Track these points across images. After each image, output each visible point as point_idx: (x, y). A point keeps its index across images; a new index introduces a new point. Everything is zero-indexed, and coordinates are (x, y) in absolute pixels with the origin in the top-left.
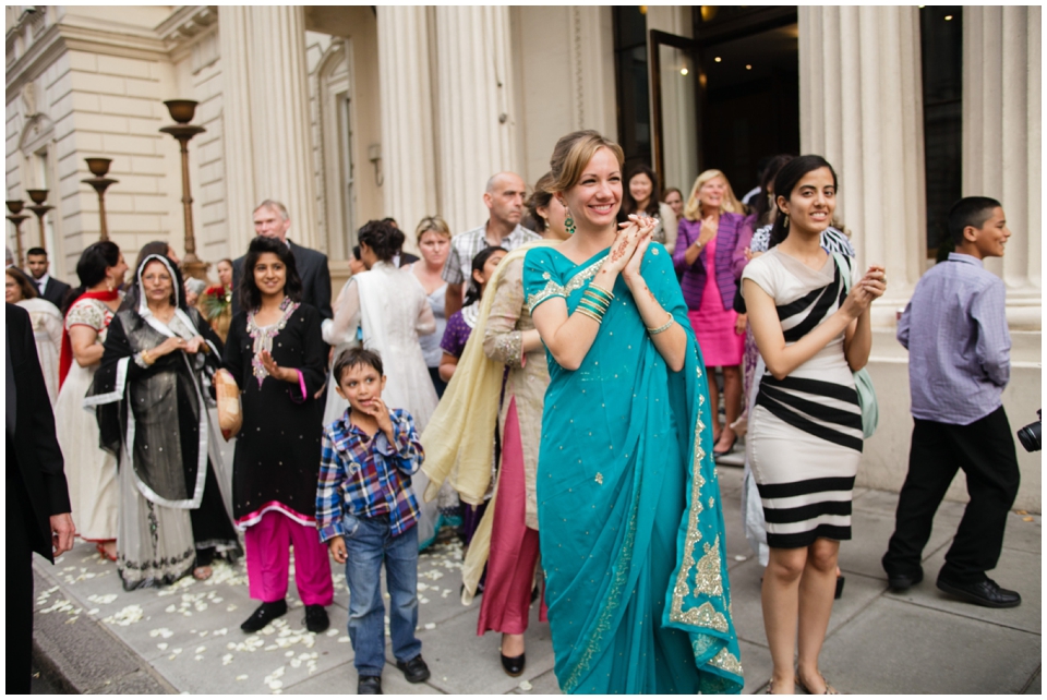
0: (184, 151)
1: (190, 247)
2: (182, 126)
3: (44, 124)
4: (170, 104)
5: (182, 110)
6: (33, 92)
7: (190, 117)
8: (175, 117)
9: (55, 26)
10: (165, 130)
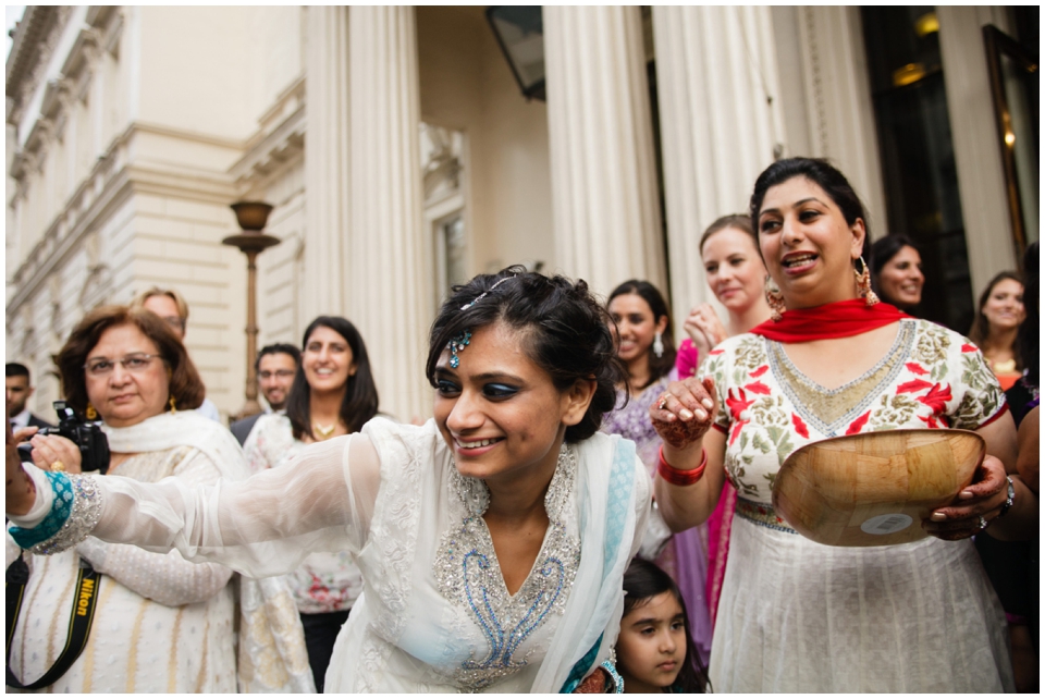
0: (252, 267)
1: (251, 391)
2: (251, 234)
3: (105, 275)
4: (239, 207)
5: (252, 215)
6: (98, 244)
7: (261, 225)
8: (244, 224)
9: (125, 169)
10: (230, 241)
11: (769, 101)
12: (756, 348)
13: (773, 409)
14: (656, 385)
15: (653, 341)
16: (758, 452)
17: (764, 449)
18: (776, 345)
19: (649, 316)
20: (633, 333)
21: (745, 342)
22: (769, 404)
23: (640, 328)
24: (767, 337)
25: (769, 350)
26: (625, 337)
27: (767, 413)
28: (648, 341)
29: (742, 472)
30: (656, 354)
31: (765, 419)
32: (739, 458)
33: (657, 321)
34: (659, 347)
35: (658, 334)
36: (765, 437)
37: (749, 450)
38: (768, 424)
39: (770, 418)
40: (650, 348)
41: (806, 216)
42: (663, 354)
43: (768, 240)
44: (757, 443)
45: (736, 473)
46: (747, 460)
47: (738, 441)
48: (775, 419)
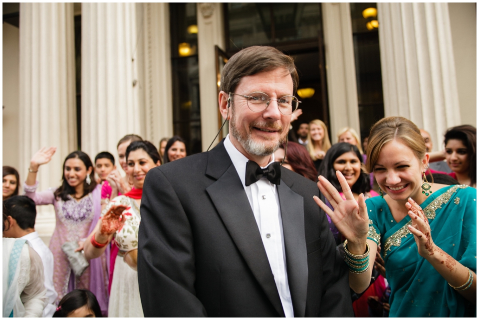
11: (133, 60)
12: (126, 201)
13: (133, 220)
14: (86, 197)
15: (86, 178)
16: (129, 234)
17: (131, 233)
18: (133, 200)
19: (84, 167)
20: (76, 175)
21: (123, 199)
22: (132, 219)
23: (79, 173)
24: (130, 197)
25: (131, 201)
26: (72, 177)
27: (131, 222)
28: (83, 178)
29: (123, 241)
30: (87, 184)
31: (131, 224)
32: (122, 236)
33: (87, 169)
34: (89, 180)
35: (88, 174)
36: (131, 229)
37: (126, 234)
38: (132, 225)
39: (132, 223)
40: (85, 181)
41: (142, 163)
42: (91, 183)
43: (130, 169)
44: (128, 231)
45: (121, 241)
46: (125, 237)
47: (122, 231)
48: (134, 223)
